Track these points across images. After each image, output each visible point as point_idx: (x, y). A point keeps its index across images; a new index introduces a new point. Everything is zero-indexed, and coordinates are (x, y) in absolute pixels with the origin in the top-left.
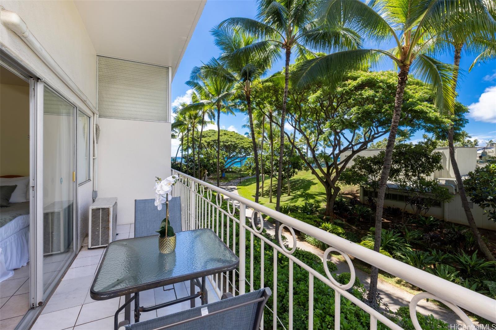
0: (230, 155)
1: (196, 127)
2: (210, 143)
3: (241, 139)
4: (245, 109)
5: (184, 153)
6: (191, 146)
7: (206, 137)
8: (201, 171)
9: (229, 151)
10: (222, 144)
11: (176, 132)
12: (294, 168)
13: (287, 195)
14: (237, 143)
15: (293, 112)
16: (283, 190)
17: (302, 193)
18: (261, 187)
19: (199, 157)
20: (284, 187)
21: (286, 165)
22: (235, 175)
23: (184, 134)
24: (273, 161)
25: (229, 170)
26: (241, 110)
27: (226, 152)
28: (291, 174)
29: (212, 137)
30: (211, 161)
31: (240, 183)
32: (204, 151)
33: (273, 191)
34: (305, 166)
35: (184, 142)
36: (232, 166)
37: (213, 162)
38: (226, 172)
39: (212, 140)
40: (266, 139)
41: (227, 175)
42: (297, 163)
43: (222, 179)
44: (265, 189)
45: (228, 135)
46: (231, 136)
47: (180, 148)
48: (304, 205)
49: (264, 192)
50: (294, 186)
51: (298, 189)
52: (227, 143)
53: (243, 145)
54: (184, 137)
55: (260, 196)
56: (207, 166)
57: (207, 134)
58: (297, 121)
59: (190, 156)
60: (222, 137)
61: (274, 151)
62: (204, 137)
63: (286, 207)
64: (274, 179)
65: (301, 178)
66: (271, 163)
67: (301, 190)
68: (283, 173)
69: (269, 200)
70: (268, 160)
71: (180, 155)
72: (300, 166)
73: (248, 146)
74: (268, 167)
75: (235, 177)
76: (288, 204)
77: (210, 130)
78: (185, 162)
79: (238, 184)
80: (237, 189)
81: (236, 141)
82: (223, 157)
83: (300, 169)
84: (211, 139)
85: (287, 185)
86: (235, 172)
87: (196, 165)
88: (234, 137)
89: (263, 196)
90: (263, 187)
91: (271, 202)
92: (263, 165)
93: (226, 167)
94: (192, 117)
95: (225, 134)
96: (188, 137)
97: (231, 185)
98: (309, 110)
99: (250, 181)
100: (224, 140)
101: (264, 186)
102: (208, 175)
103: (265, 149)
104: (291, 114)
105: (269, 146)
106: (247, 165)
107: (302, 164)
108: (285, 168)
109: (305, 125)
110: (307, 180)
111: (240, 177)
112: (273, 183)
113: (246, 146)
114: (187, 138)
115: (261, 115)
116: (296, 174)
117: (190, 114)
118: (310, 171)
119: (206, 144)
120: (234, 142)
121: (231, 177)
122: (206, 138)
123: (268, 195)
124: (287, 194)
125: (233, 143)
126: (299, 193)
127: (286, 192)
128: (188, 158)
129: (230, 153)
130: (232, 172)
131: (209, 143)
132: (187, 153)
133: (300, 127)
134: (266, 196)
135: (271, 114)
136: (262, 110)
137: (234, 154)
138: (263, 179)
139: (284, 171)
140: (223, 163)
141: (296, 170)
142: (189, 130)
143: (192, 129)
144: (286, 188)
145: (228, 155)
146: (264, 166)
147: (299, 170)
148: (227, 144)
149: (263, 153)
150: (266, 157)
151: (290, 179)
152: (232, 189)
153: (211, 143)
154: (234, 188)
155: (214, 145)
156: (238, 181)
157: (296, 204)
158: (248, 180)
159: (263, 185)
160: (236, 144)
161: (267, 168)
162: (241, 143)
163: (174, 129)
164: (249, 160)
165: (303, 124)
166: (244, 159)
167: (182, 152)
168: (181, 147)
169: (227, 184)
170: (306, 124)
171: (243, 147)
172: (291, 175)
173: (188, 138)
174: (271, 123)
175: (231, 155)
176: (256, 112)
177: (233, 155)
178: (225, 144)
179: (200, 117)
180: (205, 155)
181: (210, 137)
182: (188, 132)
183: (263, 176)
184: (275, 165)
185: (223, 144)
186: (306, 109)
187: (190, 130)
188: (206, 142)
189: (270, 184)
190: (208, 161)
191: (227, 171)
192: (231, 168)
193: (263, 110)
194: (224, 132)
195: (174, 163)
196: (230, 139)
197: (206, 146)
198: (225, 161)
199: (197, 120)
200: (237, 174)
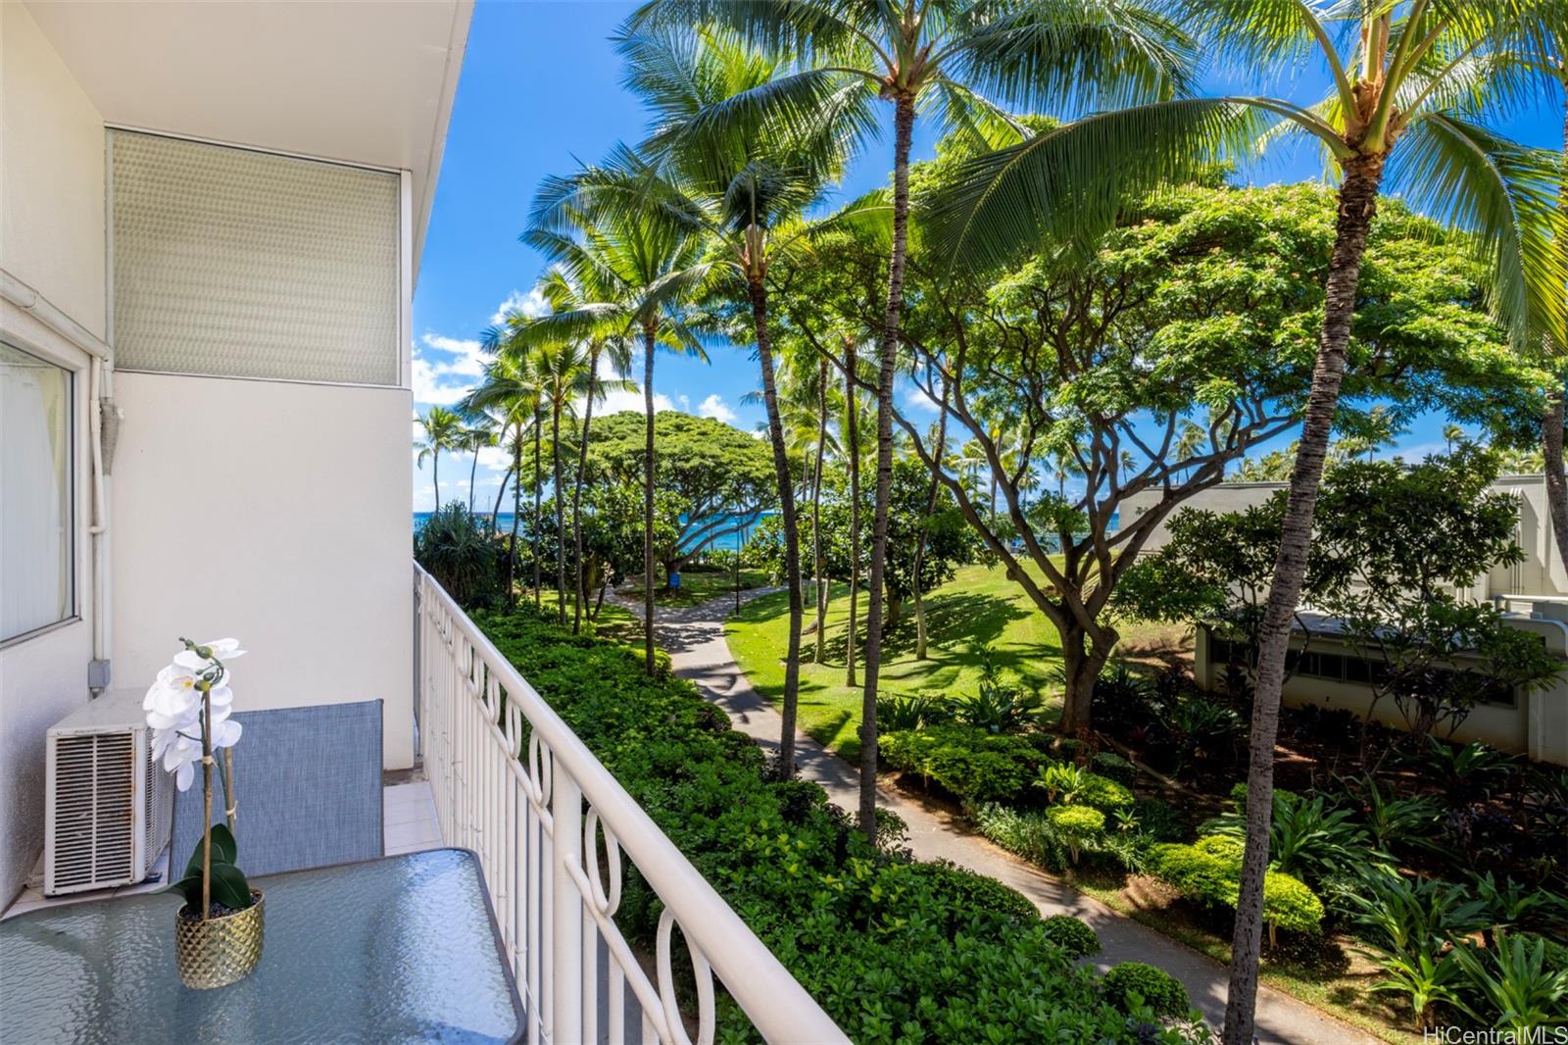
0: (698, 507)
1: (566, 403)
2: (622, 460)
3: (740, 446)
4: (749, 333)
5: (524, 500)
6: (550, 472)
7: (607, 439)
8: (586, 568)
9: (696, 490)
10: (666, 464)
11: (495, 423)
12: (942, 554)
13: (914, 657)
14: (724, 460)
15: (933, 345)
16: (901, 638)
17: (973, 649)
18: (814, 629)
19: (577, 514)
20: (903, 628)
21: (911, 543)
22: (717, 582)
23: (524, 428)
24: (860, 528)
25: (696, 564)
26: (734, 337)
27: (685, 494)
28: (932, 578)
29: (629, 439)
30: (626, 530)
31: (738, 609)
32: (598, 492)
33: (859, 642)
34: (983, 547)
35: (524, 459)
36: (707, 548)
37: (634, 531)
38: (683, 570)
39: (630, 452)
40: (835, 446)
41: (686, 580)
42: (954, 536)
43: (668, 596)
44: (830, 634)
45: (689, 430)
46: (703, 434)
47: (512, 483)
48: (977, 696)
49: (828, 646)
50: (943, 625)
51: (957, 635)
52: (687, 460)
53: (747, 469)
54: (525, 438)
55: (809, 659)
56: (610, 547)
57: (610, 428)
58: (951, 379)
59: (544, 512)
60: (668, 439)
61: (866, 490)
62: (598, 438)
63: (906, 702)
64: (864, 596)
65: (969, 594)
66: (854, 537)
67: (969, 638)
68: (900, 572)
69: (844, 674)
70: (842, 524)
71: (508, 506)
72: (964, 549)
73: (767, 472)
74: (843, 553)
75: (720, 589)
76: (916, 690)
77: (622, 414)
78: (529, 535)
79: (731, 614)
80: (727, 633)
81: (718, 452)
82: (671, 514)
83: (964, 558)
84: (625, 446)
85: (915, 620)
86: (719, 570)
87: (570, 544)
88: (712, 437)
89: (821, 661)
90: (819, 628)
91: (852, 683)
92: (823, 545)
93: (685, 551)
94: (551, 365)
95: (679, 428)
96: (537, 440)
97: (703, 619)
98: (995, 335)
99: (774, 603)
100: (676, 451)
101: (827, 623)
102: (616, 581)
103: (831, 484)
104: (925, 351)
105: (844, 470)
106: (763, 544)
107: (972, 540)
108: (906, 555)
109: (982, 393)
110: (990, 602)
111: (737, 589)
112: (860, 610)
113: (758, 474)
114: (533, 445)
115: (812, 359)
116: (951, 578)
117: (545, 355)
118: (1002, 567)
119: (605, 465)
120: (713, 457)
121: (704, 590)
122: (608, 443)
123: (840, 655)
124: (914, 652)
125: (710, 463)
126: (960, 649)
127: (909, 647)
128: (537, 517)
129: (698, 501)
130: (708, 569)
131: (617, 464)
132: (534, 500)
133: (960, 401)
134: (833, 662)
135: (850, 352)
136: (813, 339)
137: (716, 501)
138: (821, 597)
139: (902, 565)
140: (670, 538)
141: (951, 564)
142: (540, 415)
143: (552, 409)
144: (910, 632)
145: (689, 508)
146: (824, 548)
147: (960, 562)
148: (687, 466)
149: (822, 500)
150: (836, 514)
151: (923, 598)
152: (704, 632)
153: (626, 463)
154: (715, 631)
155: (638, 470)
156: (729, 602)
157: (946, 691)
158: (768, 601)
159: (821, 619)
160: (719, 465)
161: (837, 554)
162: (741, 463)
163: (487, 412)
164: (770, 524)
165: (973, 391)
166: (752, 522)
167: (518, 496)
168: (513, 477)
169: (685, 613)
170: (987, 389)
171: (746, 477)
172: (930, 582)
173: (538, 445)
174: (850, 386)
175: (704, 508)
176: (790, 343)
177: (711, 507)
178: (679, 464)
179: (582, 364)
180: (603, 507)
181: (622, 438)
182: (537, 422)
183: (821, 585)
184: (867, 541)
185: (670, 466)
186: (984, 334)
187: (546, 414)
188: (607, 458)
189: (848, 615)
190: (616, 527)
191: (689, 566)
192: (705, 555)
193: (818, 338)
194: (674, 421)
195: (486, 536)
196: (696, 448)
197: (609, 472)
198: (677, 527)
199: (569, 377)
200: (726, 578)
